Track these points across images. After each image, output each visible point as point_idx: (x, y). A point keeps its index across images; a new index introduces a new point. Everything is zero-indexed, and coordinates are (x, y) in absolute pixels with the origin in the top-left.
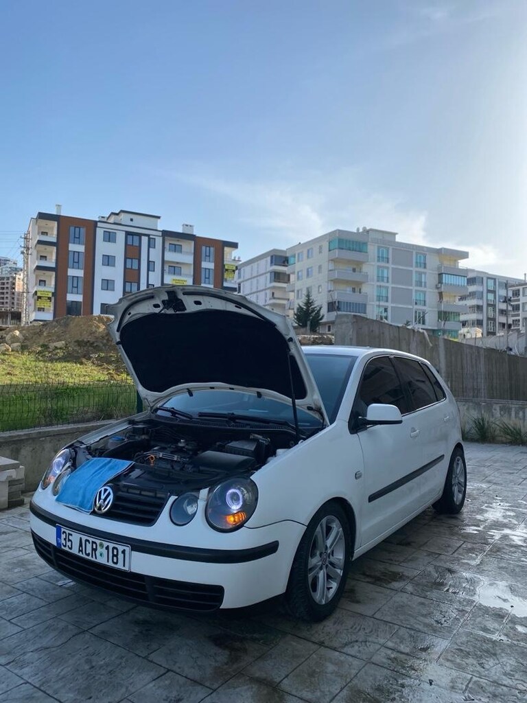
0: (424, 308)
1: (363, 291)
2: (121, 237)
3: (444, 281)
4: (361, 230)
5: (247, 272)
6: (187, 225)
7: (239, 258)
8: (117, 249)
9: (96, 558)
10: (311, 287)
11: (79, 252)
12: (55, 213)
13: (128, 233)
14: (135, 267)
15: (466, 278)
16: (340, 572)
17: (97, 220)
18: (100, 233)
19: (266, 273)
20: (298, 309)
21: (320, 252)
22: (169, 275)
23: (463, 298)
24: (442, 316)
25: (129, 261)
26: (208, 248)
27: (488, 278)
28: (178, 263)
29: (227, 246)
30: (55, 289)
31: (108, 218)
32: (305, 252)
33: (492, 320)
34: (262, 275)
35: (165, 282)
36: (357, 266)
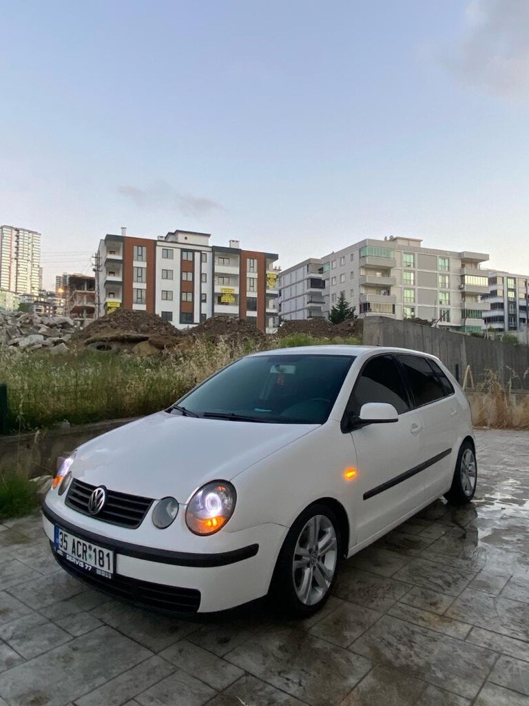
0: (449, 307)
1: (392, 293)
2: (177, 253)
3: (466, 282)
4: (388, 239)
5: (287, 280)
6: (233, 241)
7: (279, 268)
8: (174, 264)
9: (86, 559)
10: (344, 291)
11: (142, 268)
12: (120, 235)
13: (183, 250)
14: (190, 279)
15: (487, 279)
17: (157, 239)
18: (159, 251)
19: (303, 280)
20: (332, 311)
21: (352, 260)
22: (219, 284)
23: (484, 296)
24: (465, 314)
25: (184, 274)
26: (252, 260)
27: (508, 277)
28: (226, 274)
29: (269, 258)
30: (123, 300)
31: (166, 238)
32: (338, 260)
33: (512, 317)
34: (300, 282)
35: (216, 291)
36: (386, 271)
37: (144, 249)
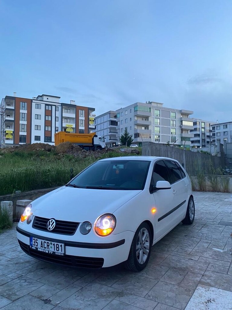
0: (175, 135)
1: (149, 128)
2: (43, 106)
3: (183, 124)
4: (148, 102)
5: (99, 121)
6: (72, 101)
7: (95, 115)
8: (41, 112)
9: (49, 249)
10: (127, 127)
11: (24, 113)
12: (13, 96)
13: (46, 105)
14: (50, 119)
15: (192, 123)
16: (148, 251)
17: (32, 99)
18: (34, 105)
19: (107, 121)
20: (121, 137)
21: (131, 112)
22: (65, 122)
23: (191, 131)
24: (183, 139)
25: (47, 117)
26: (82, 111)
27: (202, 122)
28: (68, 117)
29: (91, 110)
30: (14, 130)
31: (37, 98)
32: (124, 112)
33: (204, 140)
34: (106, 122)
35: (63, 126)
36: (147, 118)
37: (26, 104)
